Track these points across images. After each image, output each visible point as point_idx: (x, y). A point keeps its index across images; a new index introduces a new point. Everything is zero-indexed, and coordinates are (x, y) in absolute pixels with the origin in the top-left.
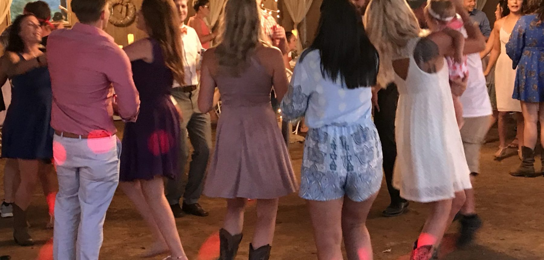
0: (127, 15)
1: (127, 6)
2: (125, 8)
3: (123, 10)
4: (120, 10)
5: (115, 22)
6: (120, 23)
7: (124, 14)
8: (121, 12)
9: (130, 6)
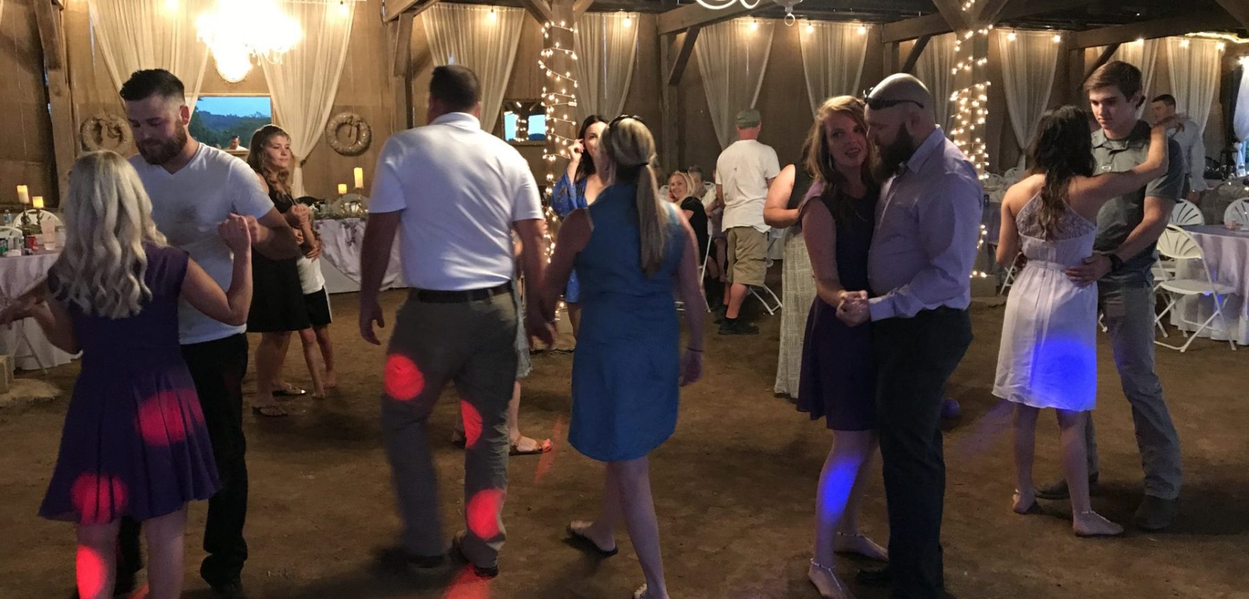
0: (358, 138)
1: (358, 127)
2: (355, 130)
3: (352, 132)
4: (348, 132)
5: (341, 149)
6: (348, 151)
7: (354, 138)
8: (350, 136)
9: (362, 128)
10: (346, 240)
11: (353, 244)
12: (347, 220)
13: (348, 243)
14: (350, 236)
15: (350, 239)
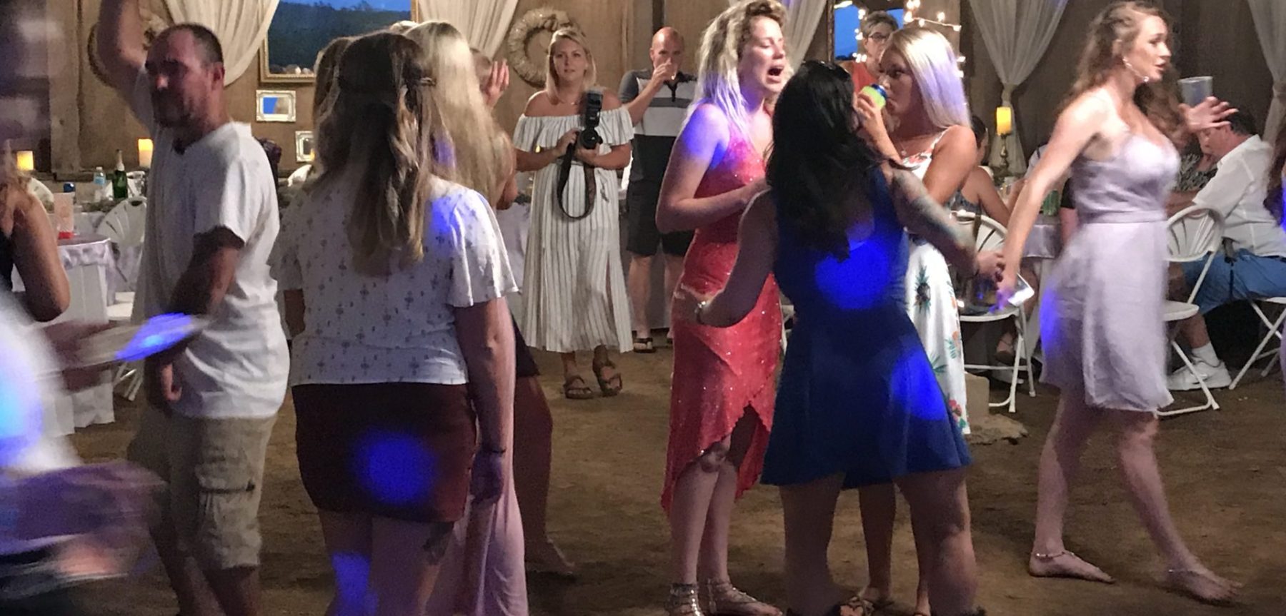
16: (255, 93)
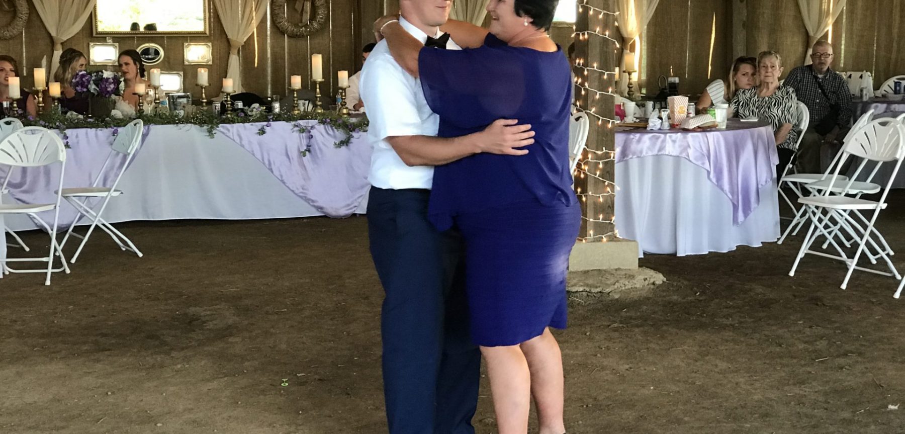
0: (311, 18)
4: (300, 10)
5: (290, 31)
6: (298, 34)
7: (307, 17)
8: (301, 13)
10: (299, 150)
11: (307, 152)
12: (301, 122)
13: (302, 152)
14: (305, 142)
15: (305, 148)
16: (89, 44)
